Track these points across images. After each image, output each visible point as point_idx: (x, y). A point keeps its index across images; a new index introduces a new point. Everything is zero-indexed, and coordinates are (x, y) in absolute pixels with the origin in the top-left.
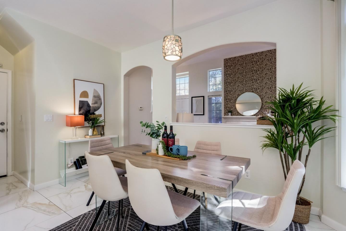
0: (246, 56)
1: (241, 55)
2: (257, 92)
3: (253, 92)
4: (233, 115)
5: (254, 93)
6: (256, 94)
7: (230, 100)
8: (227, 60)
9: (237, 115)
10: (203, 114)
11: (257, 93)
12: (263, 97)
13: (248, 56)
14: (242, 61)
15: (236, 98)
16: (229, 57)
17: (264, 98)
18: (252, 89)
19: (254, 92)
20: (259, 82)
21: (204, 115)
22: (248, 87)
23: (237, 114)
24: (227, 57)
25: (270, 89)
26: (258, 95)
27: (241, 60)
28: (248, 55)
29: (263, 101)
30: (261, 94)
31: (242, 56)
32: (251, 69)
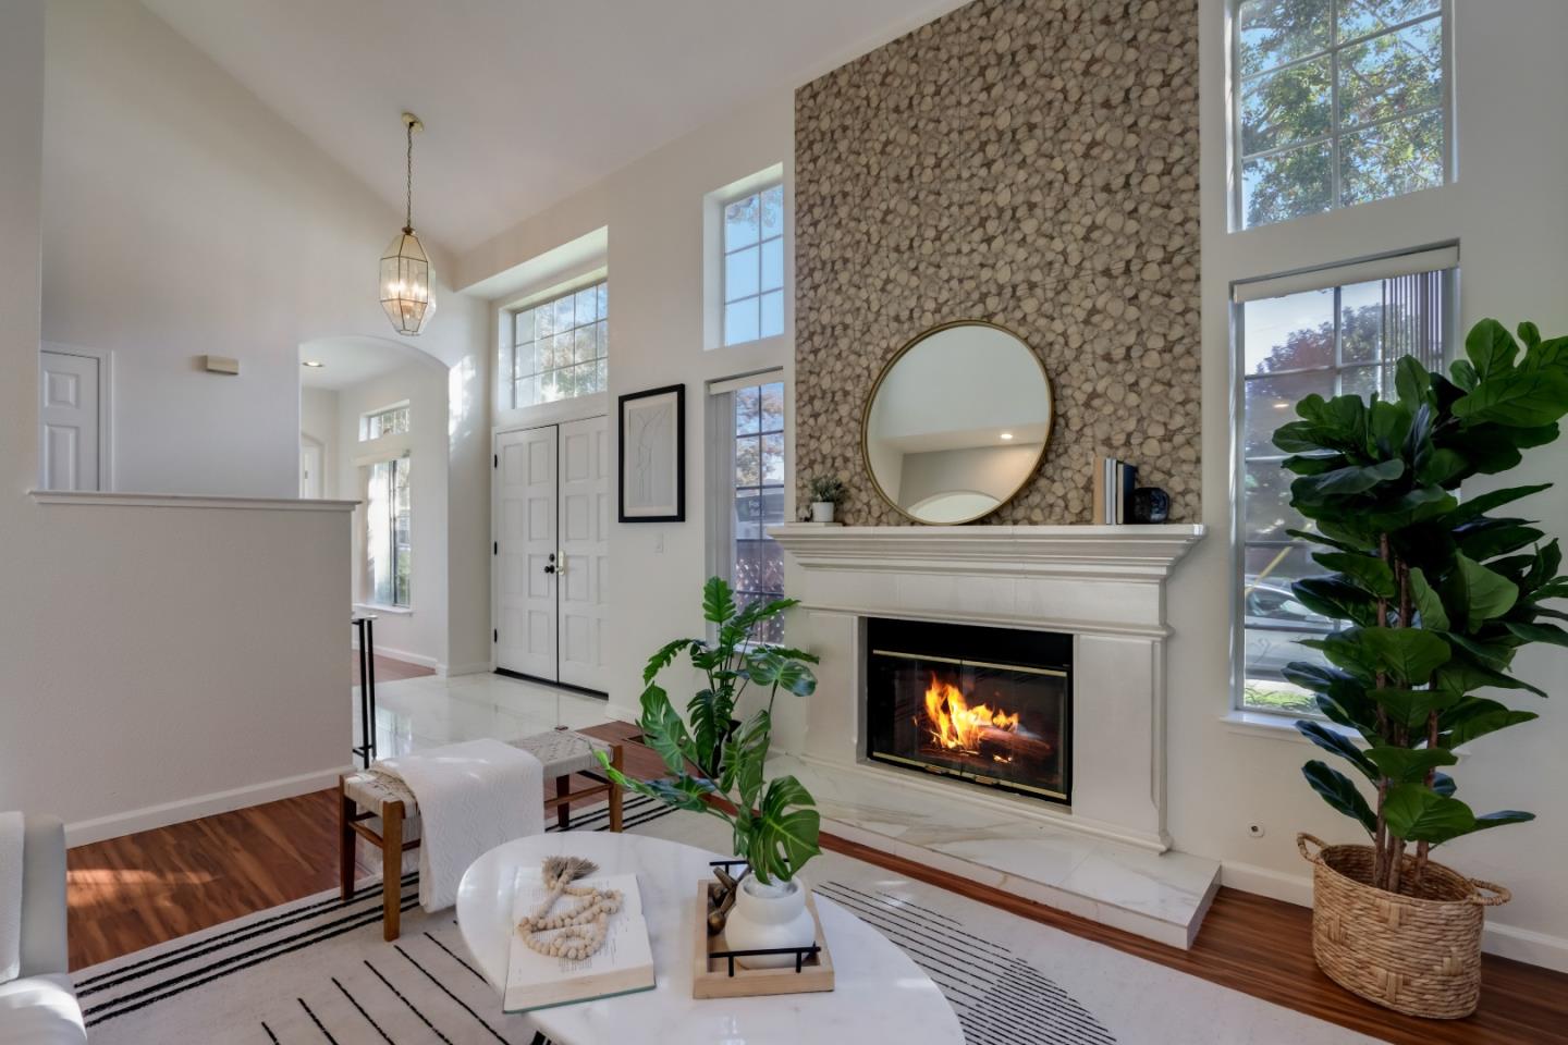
0: (937, 27)
1: (901, 33)
2: (1018, 315)
3: (987, 320)
4: (849, 518)
5: (997, 326)
6: (1015, 334)
7: (833, 398)
8: (814, 96)
9: (878, 523)
10: (674, 512)
11: (1023, 331)
12: (1069, 354)
13: (952, 27)
14: (911, 78)
15: (871, 384)
16: (827, 71)
17: (1075, 368)
18: (983, 298)
19: (999, 319)
20: (1038, 230)
21: (681, 517)
22: (954, 283)
23: (876, 513)
24: (816, 70)
25: (1120, 282)
26: (1025, 340)
27: (901, 69)
28: (951, 18)
29: (1068, 392)
30: (1050, 337)
31: (910, 35)
32: (973, 134)
